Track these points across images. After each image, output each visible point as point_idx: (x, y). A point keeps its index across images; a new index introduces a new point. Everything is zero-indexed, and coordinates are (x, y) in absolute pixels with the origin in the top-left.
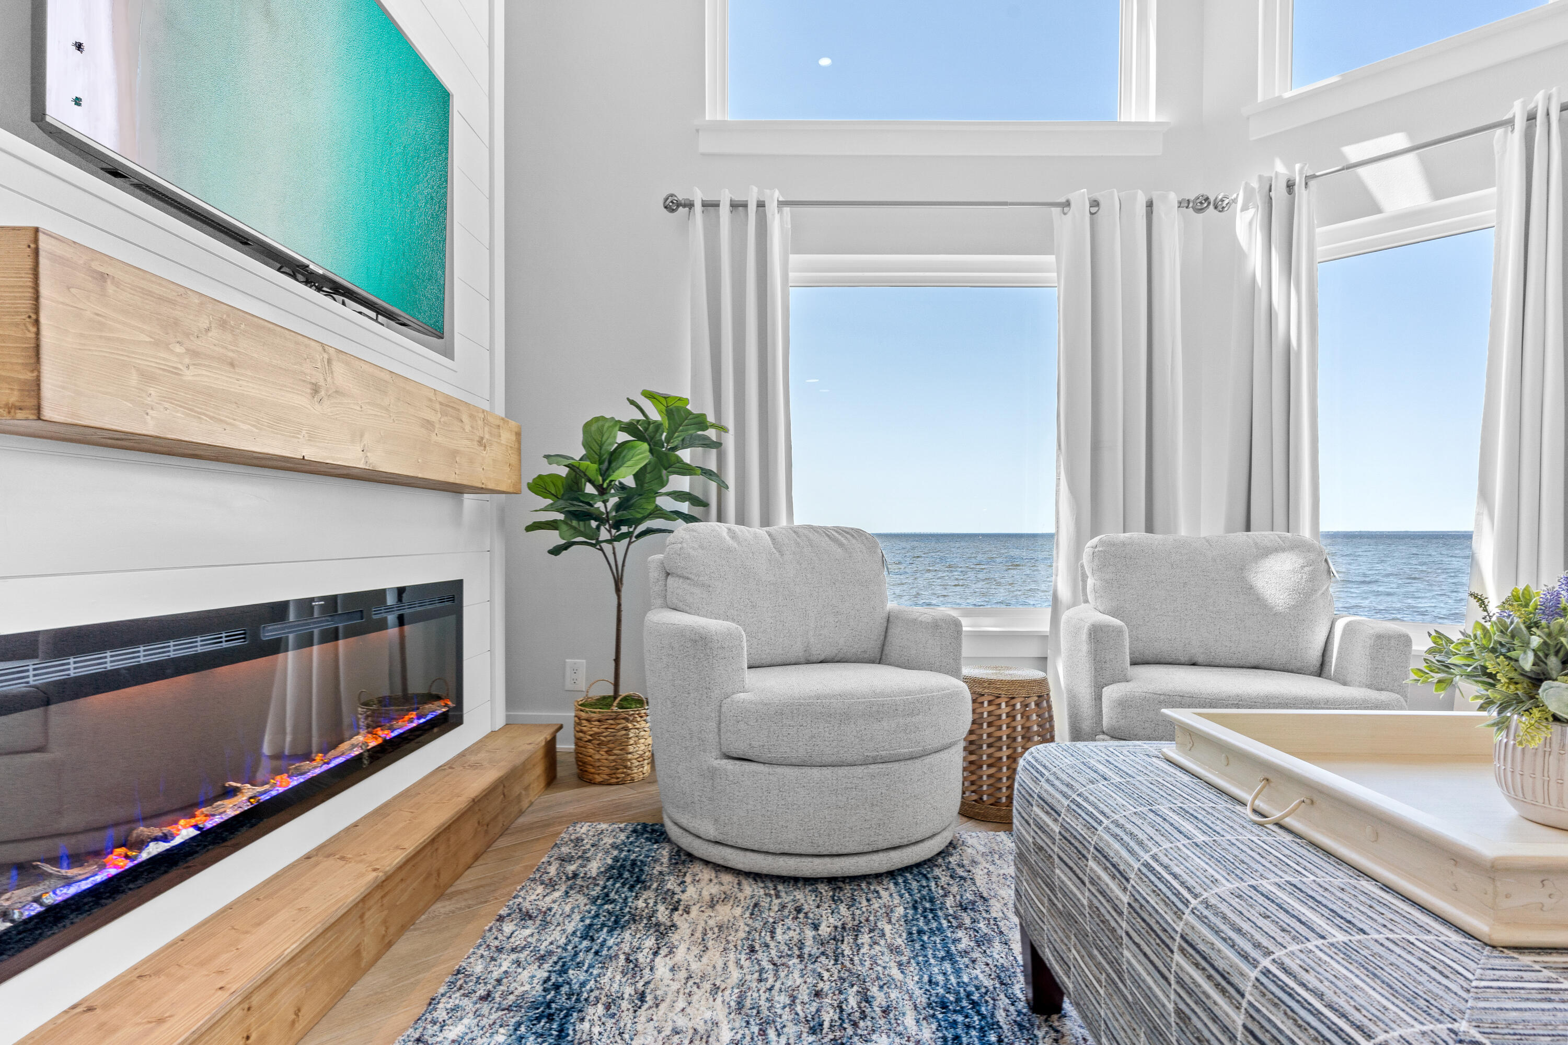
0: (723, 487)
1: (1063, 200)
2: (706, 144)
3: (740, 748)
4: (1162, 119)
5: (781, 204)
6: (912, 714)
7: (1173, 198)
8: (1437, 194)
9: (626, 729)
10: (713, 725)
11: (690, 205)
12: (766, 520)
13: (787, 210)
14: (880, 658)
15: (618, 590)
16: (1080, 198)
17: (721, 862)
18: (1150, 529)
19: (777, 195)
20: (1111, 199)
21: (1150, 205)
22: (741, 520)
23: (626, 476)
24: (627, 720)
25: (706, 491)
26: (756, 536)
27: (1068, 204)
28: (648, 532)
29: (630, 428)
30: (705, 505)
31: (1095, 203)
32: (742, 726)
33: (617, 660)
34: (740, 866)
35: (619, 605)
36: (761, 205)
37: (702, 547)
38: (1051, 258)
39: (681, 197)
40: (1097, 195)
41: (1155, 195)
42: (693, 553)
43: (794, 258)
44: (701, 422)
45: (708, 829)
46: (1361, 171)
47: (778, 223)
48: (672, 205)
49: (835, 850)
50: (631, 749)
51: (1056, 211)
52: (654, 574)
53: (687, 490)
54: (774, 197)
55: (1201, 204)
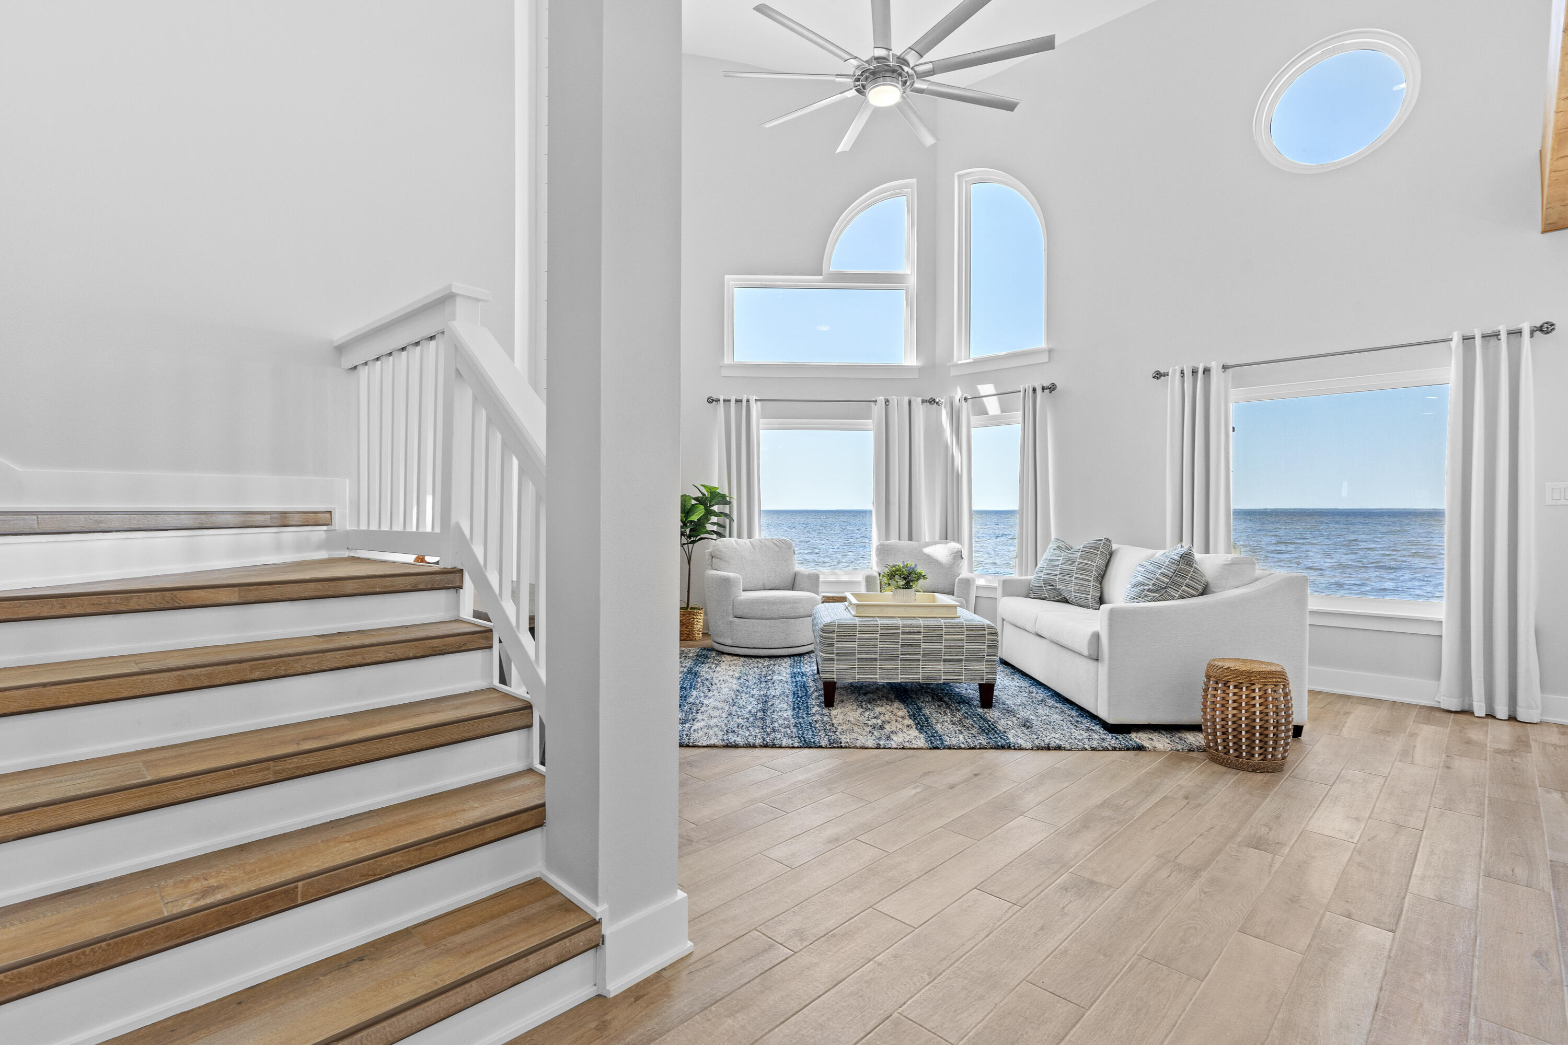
0: (732, 520)
1: (874, 399)
2: (725, 373)
3: (739, 613)
4: (918, 364)
5: (756, 400)
6: (795, 603)
7: (919, 399)
8: (1002, 412)
9: (693, 618)
10: (731, 607)
11: (718, 400)
12: (750, 536)
13: (759, 403)
14: (792, 587)
15: (689, 563)
16: (881, 399)
17: (733, 653)
18: (910, 539)
19: (755, 397)
20: (894, 399)
21: (910, 402)
22: (739, 536)
23: (695, 518)
24: (694, 615)
25: (724, 522)
26: (745, 543)
27: (876, 401)
28: (701, 539)
29: (696, 499)
30: (724, 527)
31: (887, 401)
32: (741, 606)
33: (688, 591)
34: (740, 653)
35: (690, 569)
36: (748, 401)
37: (726, 548)
38: (871, 421)
39: (714, 397)
40: (889, 398)
41: (913, 398)
42: (722, 550)
43: (761, 420)
44: (724, 496)
45: (729, 642)
46: (984, 398)
47: (755, 408)
48: (711, 401)
49: (770, 647)
50: (695, 626)
51: (873, 403)
52: (708, 557)
53: (716, 521)
54: (753, 398)
55: (932, 401)
